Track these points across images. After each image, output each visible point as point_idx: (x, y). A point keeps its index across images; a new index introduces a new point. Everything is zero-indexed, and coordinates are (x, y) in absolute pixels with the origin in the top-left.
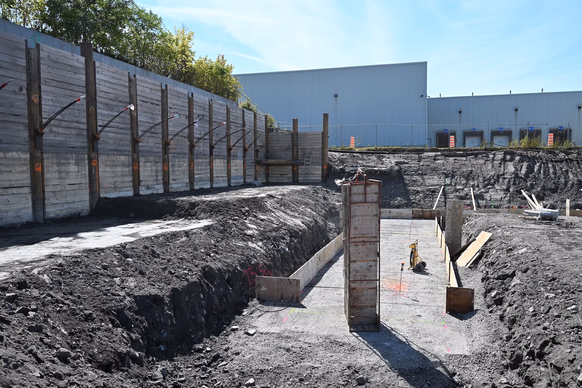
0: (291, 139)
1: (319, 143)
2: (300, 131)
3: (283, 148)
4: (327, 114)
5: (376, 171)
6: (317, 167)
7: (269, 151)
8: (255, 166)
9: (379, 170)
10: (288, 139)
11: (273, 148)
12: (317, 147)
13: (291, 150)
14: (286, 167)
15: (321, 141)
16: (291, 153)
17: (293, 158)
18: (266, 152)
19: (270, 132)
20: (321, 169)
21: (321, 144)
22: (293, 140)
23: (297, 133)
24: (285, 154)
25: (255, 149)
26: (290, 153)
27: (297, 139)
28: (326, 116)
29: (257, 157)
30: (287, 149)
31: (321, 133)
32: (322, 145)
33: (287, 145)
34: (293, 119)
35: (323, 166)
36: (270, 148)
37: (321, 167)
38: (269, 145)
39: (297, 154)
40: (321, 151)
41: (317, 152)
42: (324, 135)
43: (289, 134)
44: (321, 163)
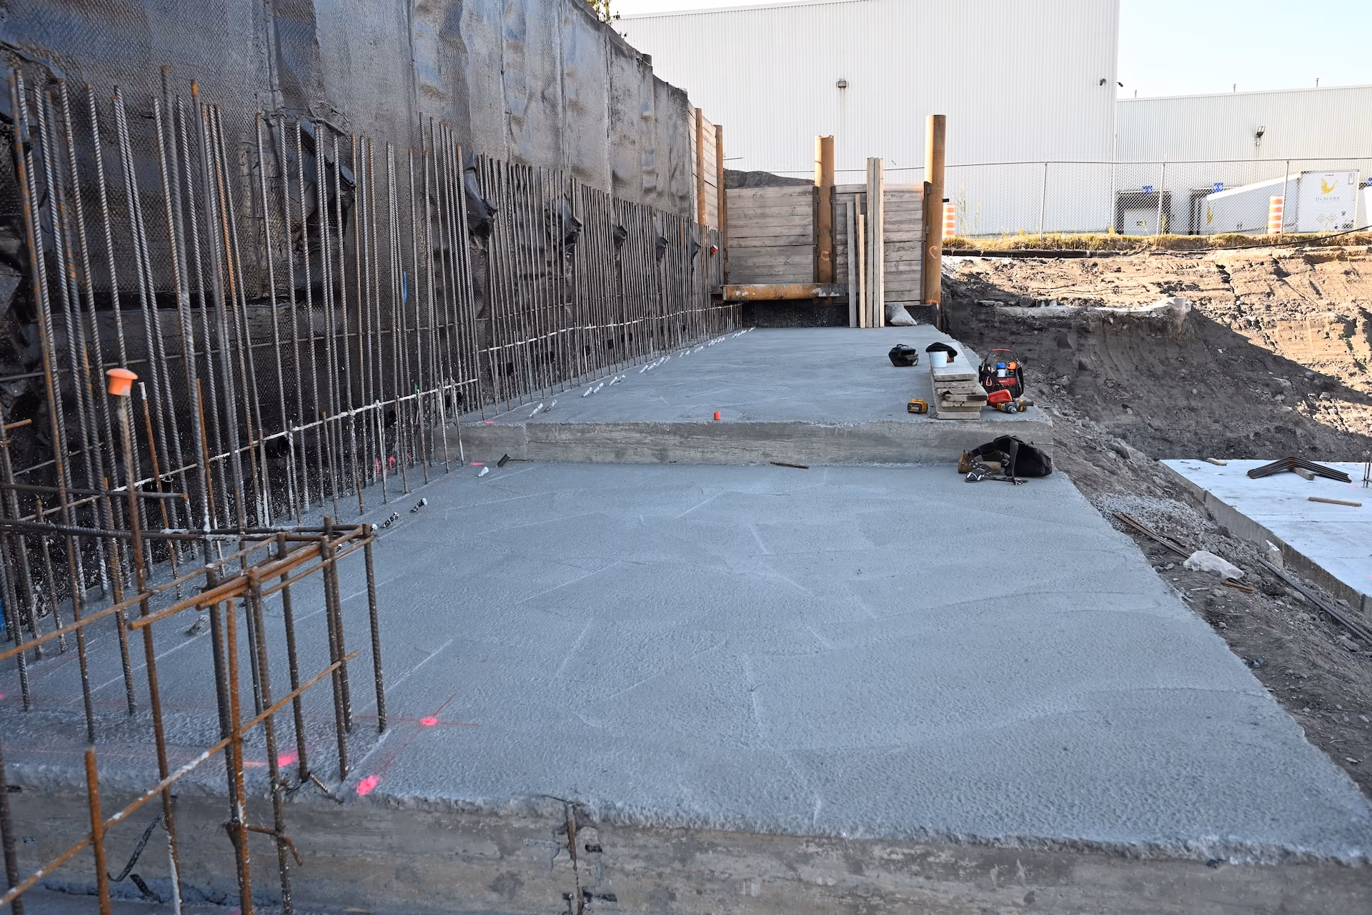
0: (810, 210)
1: (911, 221)
2: (839, 180)
3: (782, 242)
4: (943, 117)
7: (733, 253)
10: (799, 210)
11: (743, 243)
12: (905, 236)
13: (810, 249)
15: (919, 215)
16: (809, 259)
17: (817, 279)
21: (919, 226)
22: (816, 213)
23: (833, 188)
24: (786, 263)
26: (806, 259)
27: (833, 209)
30: (795, 246)
31: (921, 186)
32: (924, 230)
33: (798, 231)
34: (821, 137)
36: (734, 243)
38: (731, 233)
39: (833, 262)
40: (917, 253)
42: (932, 193)
43: (807, 193)
44: (918, 293)
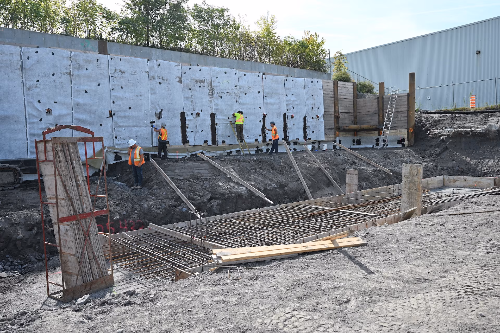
1: (404, 105)
3: (370, 113)
4: (414, 73)
5: (468, 133)
6: (403, 130)
7: (358, 117)
8: (335, 132)
9: (471, 132)
10: (374, 104)
11: (361, 114)
12: (402, 109)
13: (377, 115)
14: (373, 132)
15: (406, 103)
16: (377, 118)
17: (379, 123)
18: (354, 118)
19: (359, 98)
20: (406, 133)
21: (406, 106)
22: (378, 104)
23: (383, 97)
24: (371, 119)
25: (335, 116)
27: (383, 103)
28: (412, 76)
29: (338, 123)
30: (373, 114)
31: (407, 94)
32: (408, 107)
34: (379, 83)
35: (408, 130)
36: (358, 114)
37: (406, 130)
38: (358, 111)
39: (383, 118)
41: (403, 115)
42: (411, 96)
43: (375, 99)
44: (406, 127)
